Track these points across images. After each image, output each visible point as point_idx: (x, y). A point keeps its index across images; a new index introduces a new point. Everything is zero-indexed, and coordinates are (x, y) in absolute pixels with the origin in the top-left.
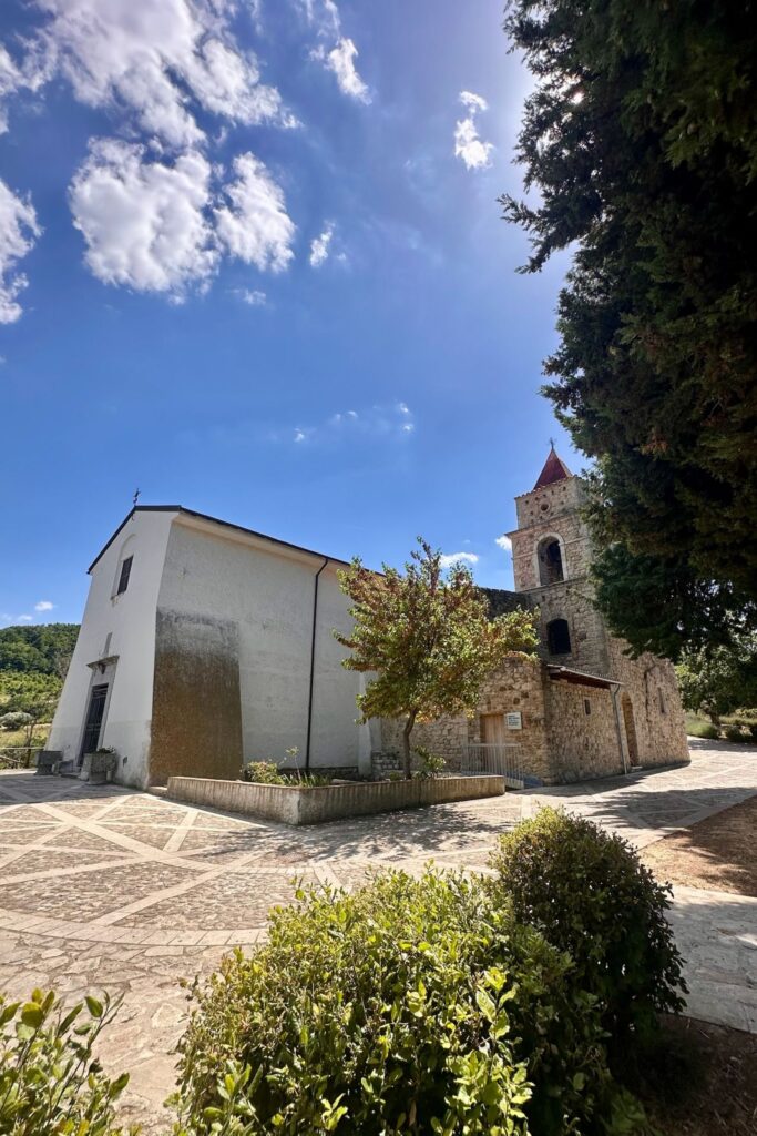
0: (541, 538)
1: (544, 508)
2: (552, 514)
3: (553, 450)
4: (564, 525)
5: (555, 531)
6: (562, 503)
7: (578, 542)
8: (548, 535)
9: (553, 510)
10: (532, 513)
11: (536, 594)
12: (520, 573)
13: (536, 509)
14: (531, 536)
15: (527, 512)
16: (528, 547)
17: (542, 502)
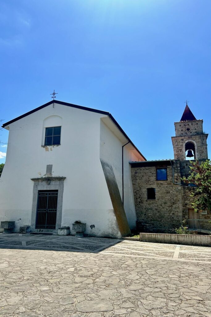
0: (186, 142)
1: (188, 129)
2: (191, 132)
3: (187, 106)
4: (197, 138)
5: (193, 140)
6: (196, 129)
7: (203, 146)
8: (190, 141)
9: (191, 131)
10: (182, 130)
11: (184, 163)
12: (177, 153)
13: (184, 129)
14: (182, 140)
15: (180, 130)
16: (181, 144)
17: (187, 127)
